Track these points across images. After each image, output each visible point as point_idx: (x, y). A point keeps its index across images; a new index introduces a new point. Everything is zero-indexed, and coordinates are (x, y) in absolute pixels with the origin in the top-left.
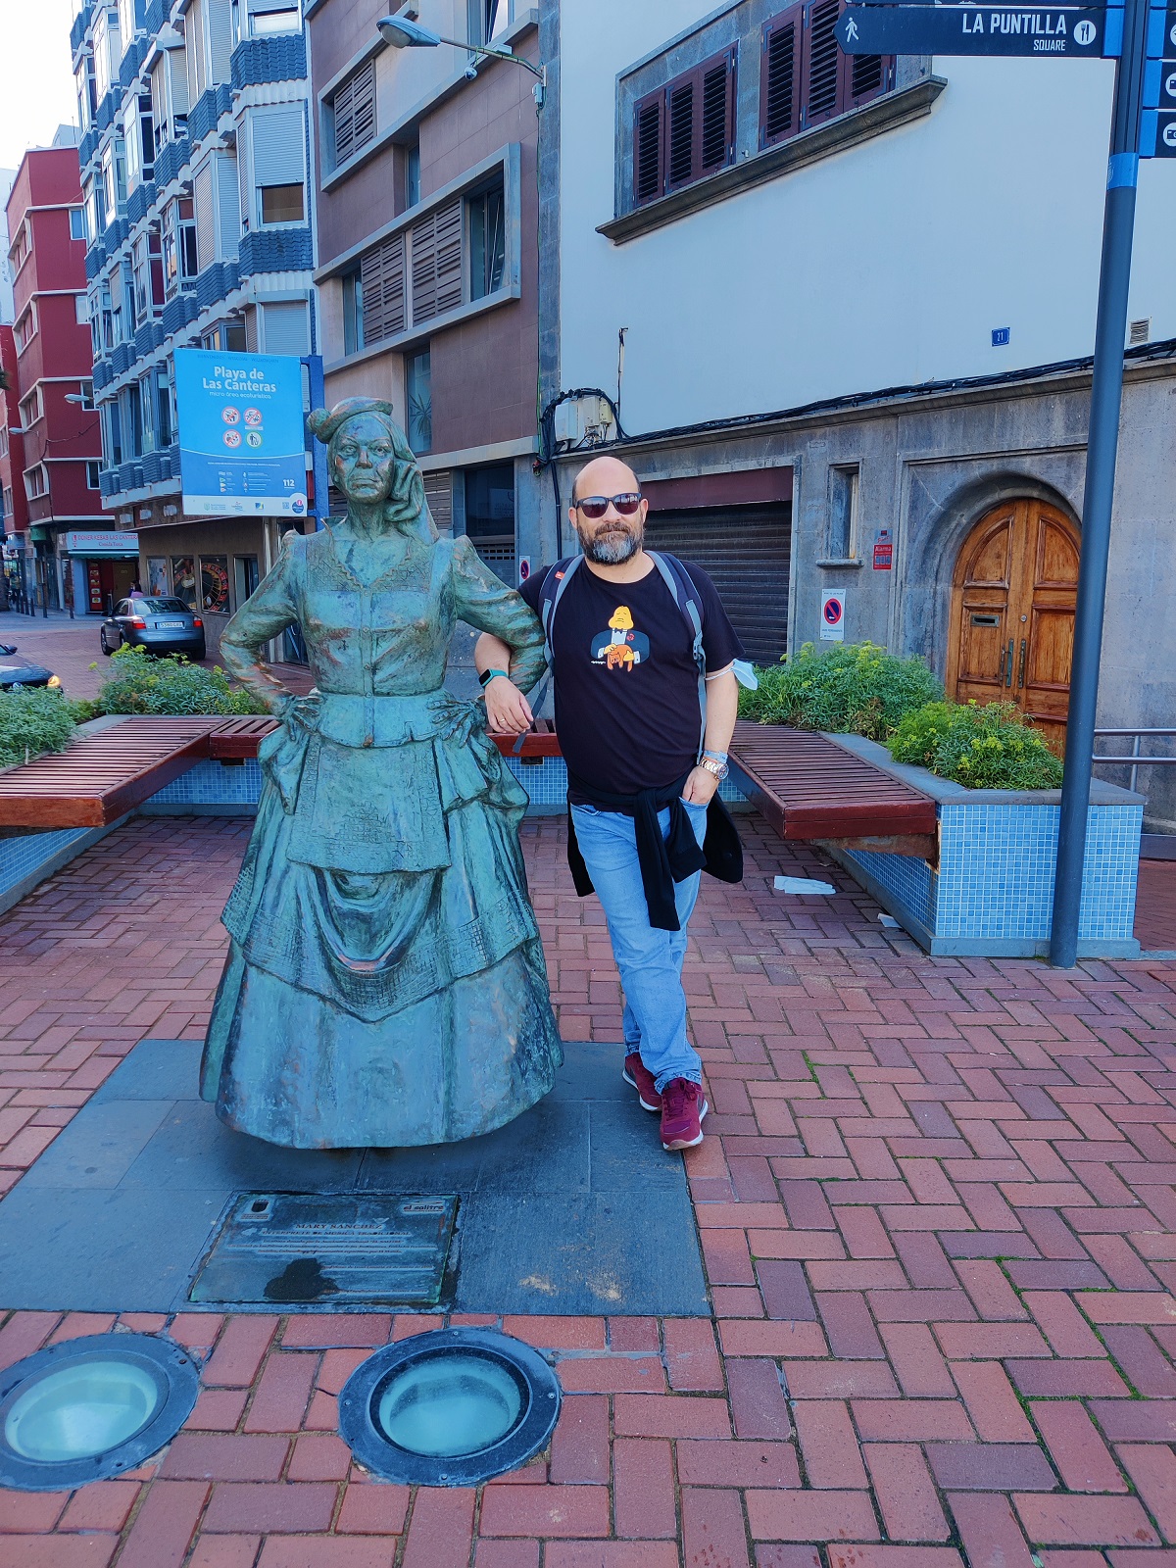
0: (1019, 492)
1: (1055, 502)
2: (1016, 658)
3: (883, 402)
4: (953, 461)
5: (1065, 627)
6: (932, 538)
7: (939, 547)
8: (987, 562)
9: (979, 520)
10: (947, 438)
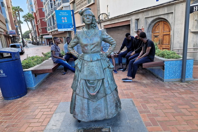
0: (160, 20)
1: (166, 21)
2: (161, 41)
3: (142, 10)
4: (151, 17)
5: (167, 37)
6: (149, 27)
7: (150, 28)
8: (156, 29)
9: (155, 24)
10: (150, 14)
